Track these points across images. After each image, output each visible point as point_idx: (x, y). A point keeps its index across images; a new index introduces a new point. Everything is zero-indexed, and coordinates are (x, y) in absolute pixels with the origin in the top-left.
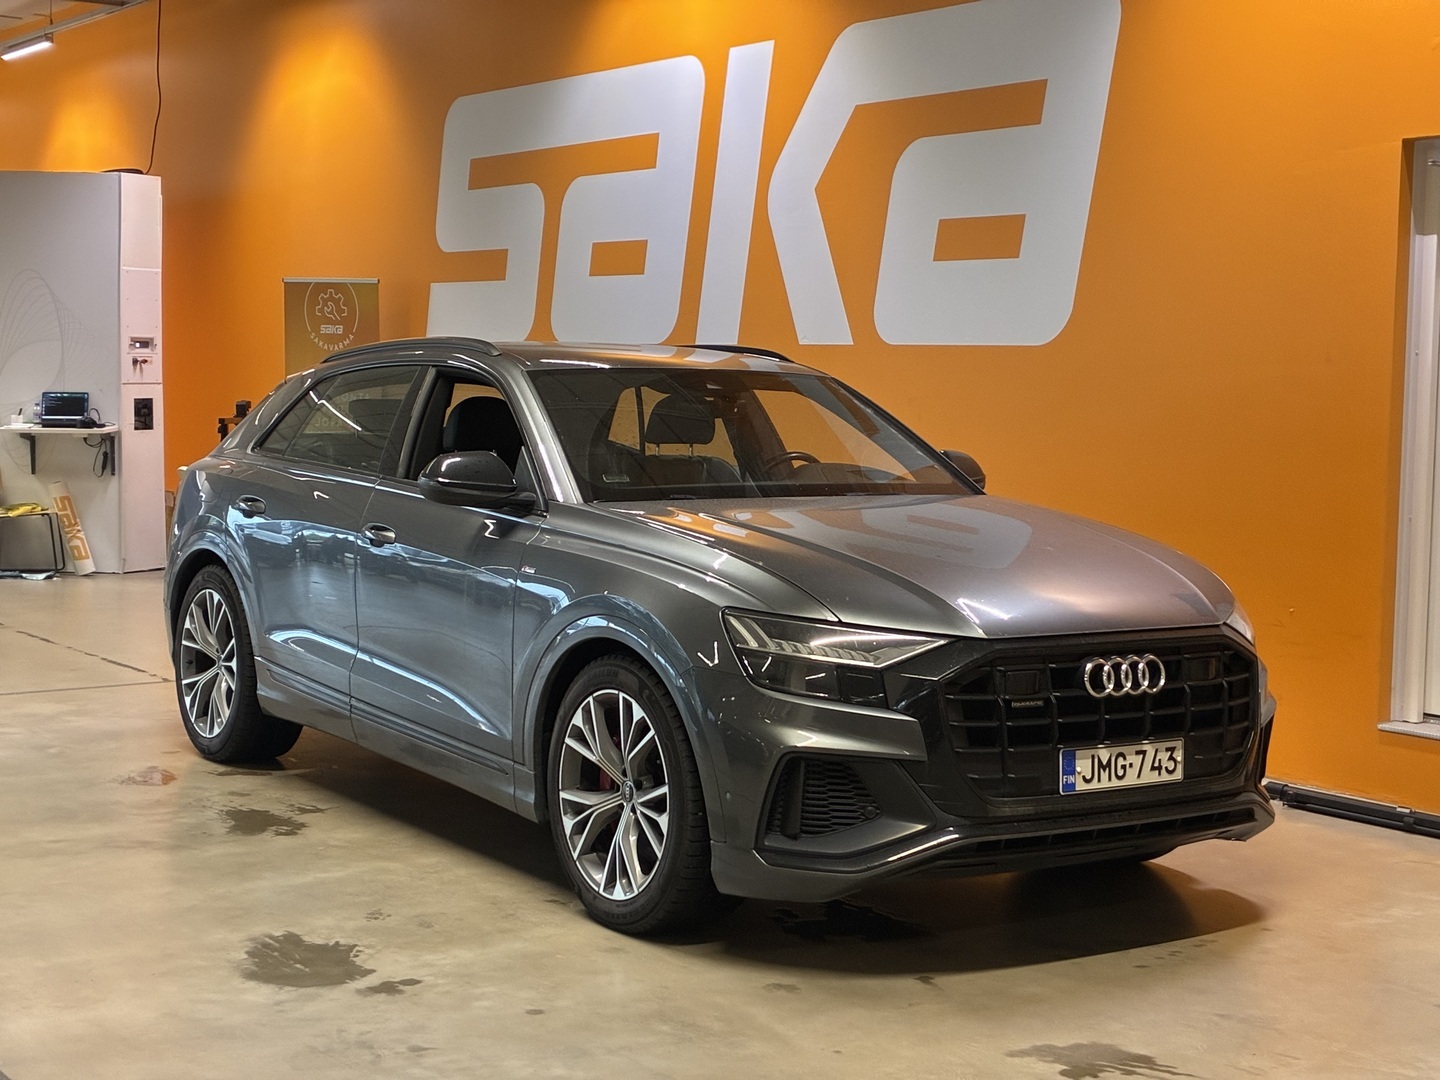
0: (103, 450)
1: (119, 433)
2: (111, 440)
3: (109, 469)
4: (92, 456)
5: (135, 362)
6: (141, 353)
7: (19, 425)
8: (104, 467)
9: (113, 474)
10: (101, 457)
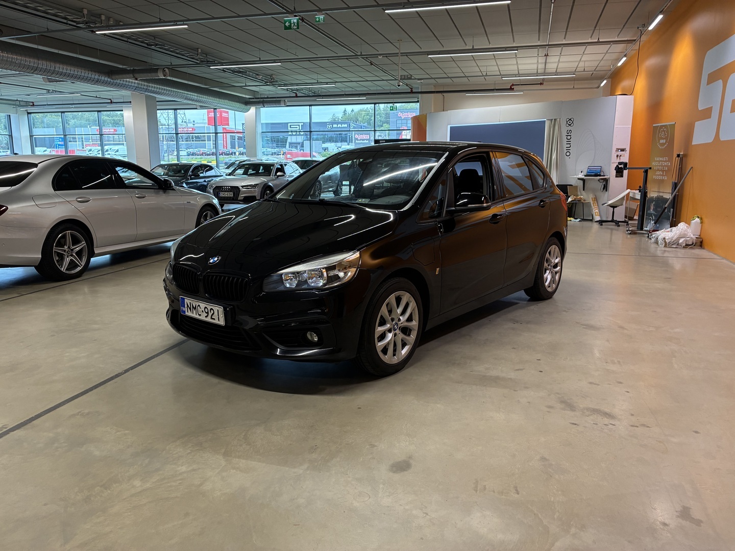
0: (604, 183)
1: (609, 178)
2: (606, 181)
3: (605, 190)
4: (601, 185)
5: (617, 156)
6: (620, 153)
7: (581, 176)
8: (604, 189)
9: (606, 191)
10: (603, 186)
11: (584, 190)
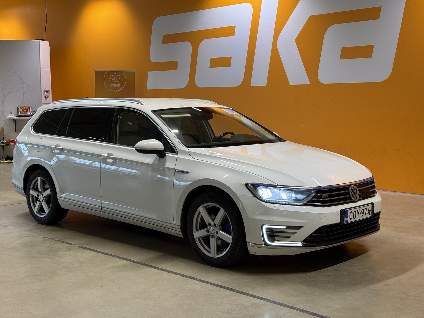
5: (45, 97)
6: (47, 95)
7: (13, 117)
11: (16, 131)
